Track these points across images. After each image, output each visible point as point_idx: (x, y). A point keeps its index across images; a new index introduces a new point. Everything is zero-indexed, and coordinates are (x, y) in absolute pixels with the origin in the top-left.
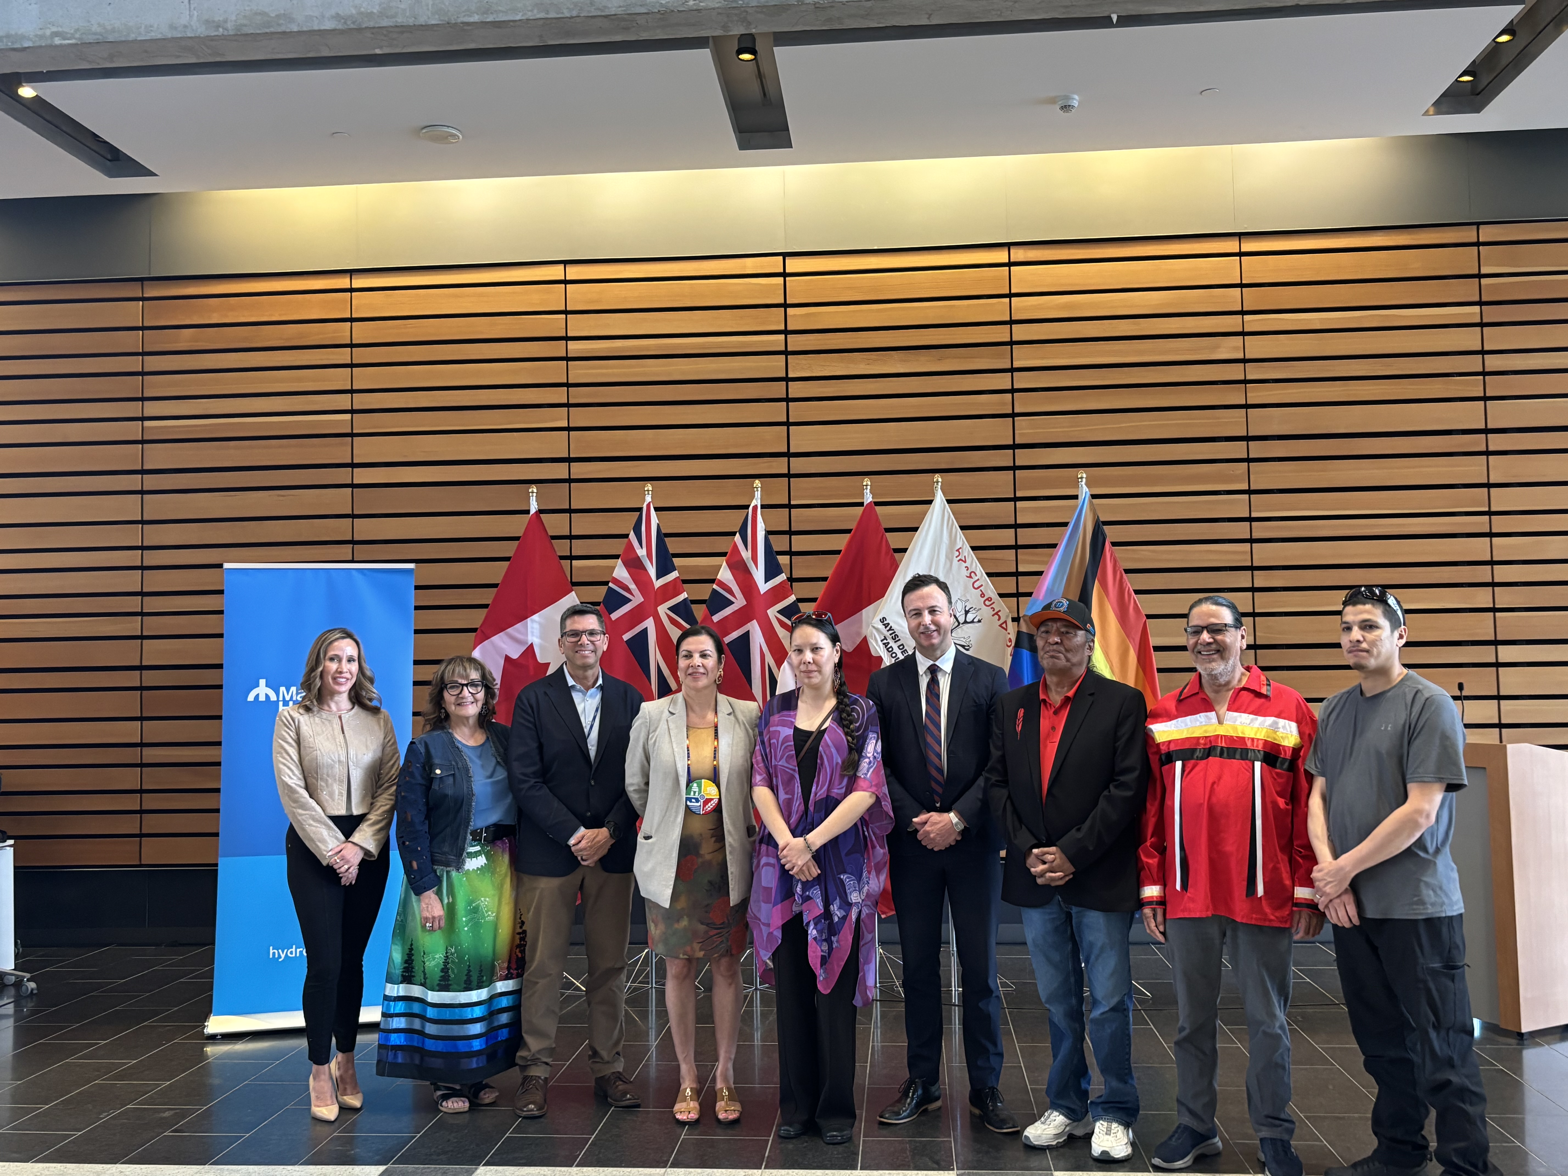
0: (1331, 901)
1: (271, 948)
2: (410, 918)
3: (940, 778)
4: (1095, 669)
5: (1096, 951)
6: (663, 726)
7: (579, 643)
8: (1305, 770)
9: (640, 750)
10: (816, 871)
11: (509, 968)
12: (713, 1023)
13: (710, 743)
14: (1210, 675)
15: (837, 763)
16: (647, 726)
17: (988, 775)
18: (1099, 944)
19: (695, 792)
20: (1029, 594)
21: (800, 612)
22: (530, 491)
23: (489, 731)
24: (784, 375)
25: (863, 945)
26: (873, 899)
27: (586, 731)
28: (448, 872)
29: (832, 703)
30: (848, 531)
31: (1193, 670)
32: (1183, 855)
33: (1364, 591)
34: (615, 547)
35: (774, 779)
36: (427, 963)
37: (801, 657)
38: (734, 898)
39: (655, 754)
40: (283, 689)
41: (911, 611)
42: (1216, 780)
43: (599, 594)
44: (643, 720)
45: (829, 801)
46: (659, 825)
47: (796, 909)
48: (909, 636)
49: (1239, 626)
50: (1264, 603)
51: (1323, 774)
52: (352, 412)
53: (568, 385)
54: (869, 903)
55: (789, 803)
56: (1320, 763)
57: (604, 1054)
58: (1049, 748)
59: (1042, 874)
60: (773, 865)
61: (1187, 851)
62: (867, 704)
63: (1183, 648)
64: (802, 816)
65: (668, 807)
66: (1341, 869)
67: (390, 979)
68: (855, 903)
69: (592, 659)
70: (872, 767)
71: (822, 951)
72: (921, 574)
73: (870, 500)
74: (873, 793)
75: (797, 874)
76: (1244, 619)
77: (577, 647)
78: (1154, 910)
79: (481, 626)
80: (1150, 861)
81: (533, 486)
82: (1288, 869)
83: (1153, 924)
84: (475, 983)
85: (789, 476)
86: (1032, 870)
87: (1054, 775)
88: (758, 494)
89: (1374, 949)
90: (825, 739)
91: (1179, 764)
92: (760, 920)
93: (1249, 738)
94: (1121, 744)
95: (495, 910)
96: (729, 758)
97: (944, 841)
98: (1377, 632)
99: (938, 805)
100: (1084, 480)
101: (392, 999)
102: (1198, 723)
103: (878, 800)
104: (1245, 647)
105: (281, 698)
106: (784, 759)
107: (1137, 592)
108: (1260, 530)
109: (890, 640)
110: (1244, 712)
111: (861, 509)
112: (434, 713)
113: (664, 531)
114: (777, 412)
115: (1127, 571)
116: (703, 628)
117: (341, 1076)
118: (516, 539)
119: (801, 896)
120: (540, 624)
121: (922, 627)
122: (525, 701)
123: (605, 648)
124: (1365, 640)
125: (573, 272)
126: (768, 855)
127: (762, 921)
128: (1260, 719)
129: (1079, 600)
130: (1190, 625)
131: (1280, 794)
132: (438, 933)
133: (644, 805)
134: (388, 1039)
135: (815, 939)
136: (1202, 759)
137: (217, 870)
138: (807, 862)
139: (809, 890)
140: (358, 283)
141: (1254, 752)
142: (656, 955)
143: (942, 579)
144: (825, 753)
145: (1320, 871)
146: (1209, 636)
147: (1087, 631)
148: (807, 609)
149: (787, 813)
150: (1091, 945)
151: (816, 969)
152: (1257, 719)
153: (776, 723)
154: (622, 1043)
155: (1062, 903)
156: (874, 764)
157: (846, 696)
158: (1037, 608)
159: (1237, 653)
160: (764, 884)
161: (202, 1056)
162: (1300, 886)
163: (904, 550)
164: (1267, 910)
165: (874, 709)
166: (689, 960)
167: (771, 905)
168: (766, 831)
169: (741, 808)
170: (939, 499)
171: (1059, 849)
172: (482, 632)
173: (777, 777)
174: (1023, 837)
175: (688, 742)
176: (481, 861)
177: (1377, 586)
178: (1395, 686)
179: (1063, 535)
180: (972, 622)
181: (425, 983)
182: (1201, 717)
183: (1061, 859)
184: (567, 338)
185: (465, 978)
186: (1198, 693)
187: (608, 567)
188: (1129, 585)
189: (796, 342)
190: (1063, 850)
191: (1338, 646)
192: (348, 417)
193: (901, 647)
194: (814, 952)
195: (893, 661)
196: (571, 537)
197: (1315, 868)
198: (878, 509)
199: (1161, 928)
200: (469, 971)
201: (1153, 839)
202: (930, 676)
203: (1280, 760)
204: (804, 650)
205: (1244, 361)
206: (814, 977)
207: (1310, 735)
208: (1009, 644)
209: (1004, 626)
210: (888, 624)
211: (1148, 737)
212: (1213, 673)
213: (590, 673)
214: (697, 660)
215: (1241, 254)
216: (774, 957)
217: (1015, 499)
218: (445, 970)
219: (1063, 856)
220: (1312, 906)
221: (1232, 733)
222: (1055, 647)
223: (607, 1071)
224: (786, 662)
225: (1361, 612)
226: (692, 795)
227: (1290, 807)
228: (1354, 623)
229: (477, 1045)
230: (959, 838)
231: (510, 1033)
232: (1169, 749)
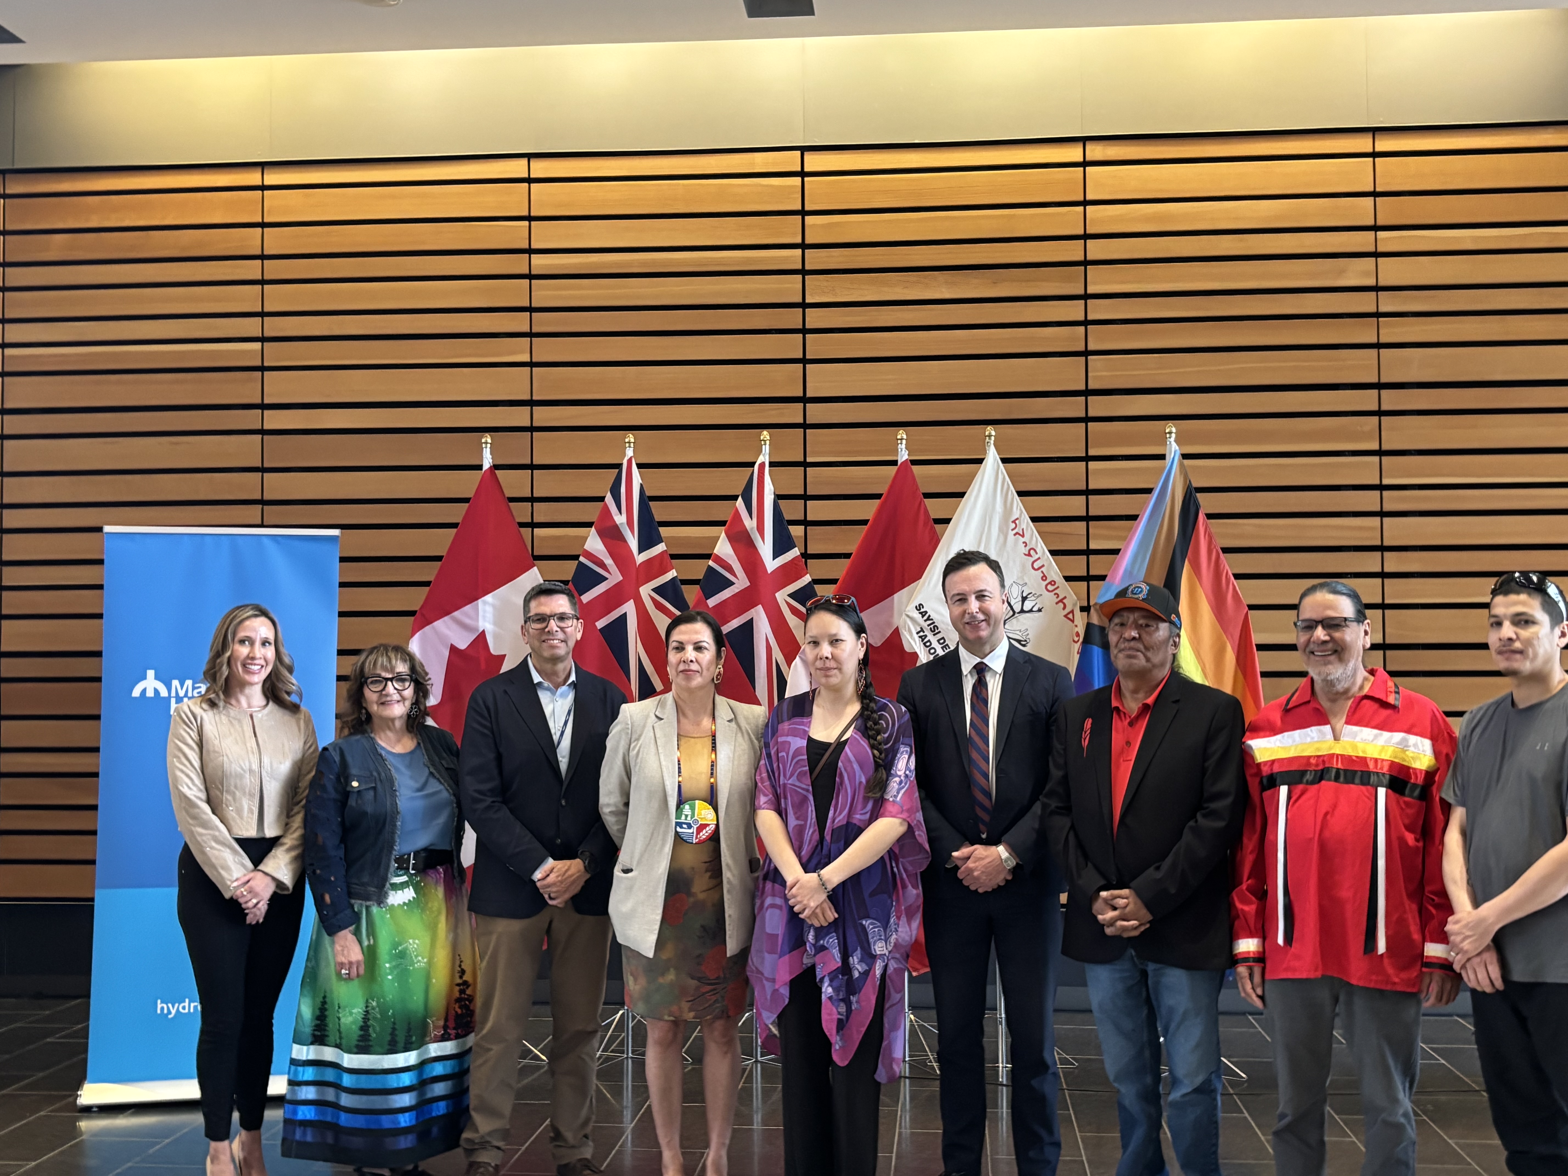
0: (1469, 960)
1: (159, 1001)
2: (323, 964)
3: (986, 802)
4: (1181, 671)
5: (1177, 1018)
6: (648, 734)
7: (547, 630)
8: (1441, 799)
9: (619, 762)
10: (832, 915)
11: (445, 1027)
12: (703, 1101)
13: (706, 756)
14: (1325, 680)
15: (860, 783)
16: (628, 733)
17: (1045, 800)
18: (1181, 1011)
19: (686, 816)
20: (1102, 578)
21: (816, 595)
22: (483, 440)
23: (421, 735)
24: (800, 300)
25: (888, 1008)
26: (903, 951)
27: (556, 738)
28: (367, 908)
29: (854, 708)
30: (877, 496)
31: (1303, 674)
32: (1287, 900)
33: (1519, 577)
34: (589, 512)
35: (783, 800)
36: (343, 1020)
37: (817, 651)
38: (732, 946)
39: (637, 767)
40: (175, 683)
41: (954, 595)
42: (1330, 810)
43: (568, 570)
44: (623, 726)
45: (850, 830)
46: (642, 856)
47: (807, 961)
48: (951, 627)
49: (1362, 619)
50: (1397, 590)
51: (1463, 804)
52: (263, 339)
53: (531, 310)
54: (898, 956)
55: (800, 830)
56: (1459, 790)
57: (569, 1135)
58: (1122, 768)
59: (1112, 923)
60: (779, 907)
61: (1292, 897)
62: (899, 711)
63: (1292, 647)
64: (817, 846)
65: (652, 834)
66: (1481, 921)
67: (298, 1039)
68: (881, 955)
69: (562, 650)
70: (903, 787)
71: (839, 1013)
72: (967, 550)
73: (906, 457)
74: (904, 820)
75: (809, 918)
76: (1368, 612)
77: (545, 635)
78: (1250, 969)
79: (421, 608)
80: (1246, 908)
81: (487, 434)
82: (1418, 921)
83: (1249, 986)
84: (401, 1045)
85: (805, 426)
86: (1100, 917)
87: (1128, 801)
88: (766, 449)
89: (1522, 1021)
90: (846, 753)
91: (1284, 790)
92: (762, 974)
93: (1371, 759)
94: (1211, 763)
95: (427, 954)
96: (730, 775)
97: (990, 880)
98: (1533, 629)
99: (984, 836)
100: (1173, 435)
101: (301, 1063)
102: (1309, 739)
103: (910, 830)
104: (1368, 646)
105: (173, 694)
106: (795, 777)
107: (1237, 576)
108: (1393, 501)
109: (927, 632)
110: (1366, 726)
111: (894, 469)
112: (353, 713)
113: (648, 493)
114: (791, 346)
115: (1226, 550)
116: (698, 614)
117: (245, 1159)
118: (466, 500)
119: (814, 945)
120: (494, 606)
121: (967, 616)
122: (481, 702)
123: (579, 636)
124: (1518, 638)
125: (540, 168)
126: (774, 895)
127: (766, 975)
128: (1386, 735)
129: (1165, 586)
130: (1300, 618)
131: (1409, 828)
132: (356, 982)
133: (623, 830)
134: (295, 1112)
135: (830, 998)
136: (1313, 783)
137: (93, 906)
138: (822, 903)
139: (823, 938)
140: (272, 178)
141: (1378, 776)
142: (634, 1018)
143: (993, 557)
144: (845, 770)
145: (1457, 922)
146: (1325, 632)
147: (1172, 623)
148: (825, 592)
149: (797, 843)
150: (1171, 1010)
151: (831, 1035)
152: (1381, 735)
153: (786, 731)
154: (591, 1124)
155: (1135, 959)
156: (906, 784)
157: (872, 700)
158: (1110, 595)
159: (1358, 652)
160: (768, 930)
161: (75, 1132)
162: (1432, 941)
163: (947, 521)
164: (1390, 971)
165: (908, 716)
166: (676, 1023)
167: (776, 956)
168: (772, 865)
169: (742, 836)
170: (992, 457)
171: (1133, 892)
172: (423, 615)
173: (785, 798)
174: (1089, 877)
175: (678, 754)
176: (409, 894)
177: (1534, 572)
178: (1555, 696)
179: (1146, 504)
180: (1031, 611)
181: (341, 1044)
182: (1313, 732)
183: (1135, 904)
184: (530, 251)
185: (389, 1038)
186: (1309, 702)
187: (576, 537)
188: (1227, 567)
189: (816, 259)
190: (1139, 894)
191: (1485, 646)
192: (257, 346)
193: (942, 641)
194: (830, 1014)
195: (932, 657)
196: (532, 500)
197: (1450, 919)
198: (916, 469)
199: (1259, 991)
200: (394, 1029)
201: (1250, 881)
202: (976, 677)
203: (1409, 786)
204: (822, 643)
205: (1377, 289)
206: (828, 1044)
207: (1447, 755)
208: (1076, 639)
209: (1070, 616)
210: (926, 612)
211: (1246, 755)
212: (1329, 678)
213: (560, 666)
214: (690, 653)
215: (1374, 155)
216: (781, 1020)
217: (1087, 459)
218: (365, 1027)
219: (1139, 902)
220: (1446, 966)
221: (1350, 752)
222: (1132, 644)
223: (571, 1157)
224: (797, 657)
225: (1515, 603)
226: (683, 819)
227: (1421, 844)
228: (1505, 616)
229: (405, 1120)
230: (1009, 878)
231: (447, 1107)
232: (1272, 770)
